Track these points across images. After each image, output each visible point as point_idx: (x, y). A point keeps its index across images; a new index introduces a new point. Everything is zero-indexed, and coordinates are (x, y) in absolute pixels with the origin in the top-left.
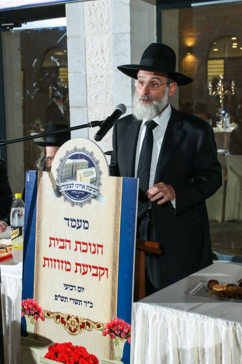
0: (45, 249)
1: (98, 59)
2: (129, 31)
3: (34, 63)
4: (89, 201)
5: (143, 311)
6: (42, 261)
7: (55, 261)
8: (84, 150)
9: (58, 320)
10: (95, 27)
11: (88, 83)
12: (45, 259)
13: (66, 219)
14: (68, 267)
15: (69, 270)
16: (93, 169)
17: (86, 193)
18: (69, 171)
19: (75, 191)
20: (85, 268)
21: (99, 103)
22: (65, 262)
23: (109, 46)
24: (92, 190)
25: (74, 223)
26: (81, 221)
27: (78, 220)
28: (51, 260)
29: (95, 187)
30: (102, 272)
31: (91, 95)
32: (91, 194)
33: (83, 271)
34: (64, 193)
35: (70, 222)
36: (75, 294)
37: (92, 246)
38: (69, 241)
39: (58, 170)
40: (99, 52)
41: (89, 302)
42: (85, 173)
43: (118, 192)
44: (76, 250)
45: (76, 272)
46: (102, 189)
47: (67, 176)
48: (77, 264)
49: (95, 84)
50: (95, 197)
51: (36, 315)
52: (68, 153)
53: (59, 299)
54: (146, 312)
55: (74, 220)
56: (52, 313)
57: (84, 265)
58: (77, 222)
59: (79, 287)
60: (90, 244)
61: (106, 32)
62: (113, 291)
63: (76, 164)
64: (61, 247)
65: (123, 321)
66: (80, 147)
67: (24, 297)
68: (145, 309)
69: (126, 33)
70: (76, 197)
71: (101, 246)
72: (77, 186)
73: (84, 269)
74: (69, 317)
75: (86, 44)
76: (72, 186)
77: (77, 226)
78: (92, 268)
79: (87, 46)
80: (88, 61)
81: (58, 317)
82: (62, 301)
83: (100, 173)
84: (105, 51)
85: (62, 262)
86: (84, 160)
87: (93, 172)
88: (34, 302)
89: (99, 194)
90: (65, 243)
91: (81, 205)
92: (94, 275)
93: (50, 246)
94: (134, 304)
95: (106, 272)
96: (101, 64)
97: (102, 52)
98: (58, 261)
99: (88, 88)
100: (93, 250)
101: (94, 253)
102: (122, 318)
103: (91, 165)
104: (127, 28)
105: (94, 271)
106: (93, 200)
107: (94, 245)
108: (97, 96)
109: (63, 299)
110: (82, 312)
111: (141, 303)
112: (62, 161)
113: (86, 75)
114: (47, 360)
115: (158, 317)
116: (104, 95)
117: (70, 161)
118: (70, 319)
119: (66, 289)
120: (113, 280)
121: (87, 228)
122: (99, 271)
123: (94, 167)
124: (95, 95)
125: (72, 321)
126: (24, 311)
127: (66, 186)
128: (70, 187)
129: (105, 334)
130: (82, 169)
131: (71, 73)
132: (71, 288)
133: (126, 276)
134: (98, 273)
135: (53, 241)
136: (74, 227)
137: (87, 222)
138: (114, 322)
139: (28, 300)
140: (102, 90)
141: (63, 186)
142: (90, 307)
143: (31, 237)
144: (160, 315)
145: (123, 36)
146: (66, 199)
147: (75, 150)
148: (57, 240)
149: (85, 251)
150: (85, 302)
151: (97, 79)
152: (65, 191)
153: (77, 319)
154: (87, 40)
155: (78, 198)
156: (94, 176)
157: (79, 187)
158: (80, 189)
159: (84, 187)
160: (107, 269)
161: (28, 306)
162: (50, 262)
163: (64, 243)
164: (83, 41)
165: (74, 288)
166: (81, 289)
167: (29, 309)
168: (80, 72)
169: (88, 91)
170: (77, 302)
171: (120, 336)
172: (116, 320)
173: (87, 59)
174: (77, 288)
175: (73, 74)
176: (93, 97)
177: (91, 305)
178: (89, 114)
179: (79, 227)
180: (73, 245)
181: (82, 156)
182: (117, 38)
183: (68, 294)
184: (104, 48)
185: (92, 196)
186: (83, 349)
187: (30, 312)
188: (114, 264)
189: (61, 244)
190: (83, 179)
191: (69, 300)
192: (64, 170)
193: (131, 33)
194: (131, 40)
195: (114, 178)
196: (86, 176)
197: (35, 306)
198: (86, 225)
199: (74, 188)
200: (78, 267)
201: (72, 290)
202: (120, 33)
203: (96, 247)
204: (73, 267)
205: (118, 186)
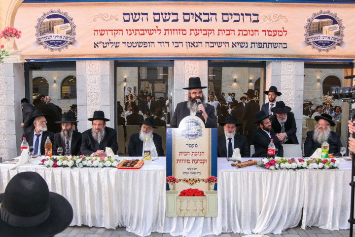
0: (177, 157)
4: (197, 137)
6: (176, 161)
7: (182, 160)
12: (178, 160)
13: (187, 145)
14: (189, 162)
17: (196, 135)
22: (187, 160)
24: (198, 133)
25: (191, 146)
27: (193, 145)
28: (180, 160)
29: (200, 132)
31: (89, 100)
35: (189, 145)
36: (193, 171)
37: (199, 153)
38: (189, 152)
41: (199, 172)
43: (209, 134)
44: (192, 155)
45: (193, 163)
46: (203, 133)
48: (193, 160)
50: (200, 136)
51: (174, 182)
53: (185, 174)
56: (182, 179)
62: (209, 167)
64: (185, 155)
65: (214, 177)
67: (167, 175)
71: (203, 152)
73: (196, 161)
79: (87, 80)
80: (87, 86)
81: (185, 180)
83: (201, 127)
87: (199, 127)
88: (173, 177)
89: (201, 134)
91: (194, 139)
92: (201, 163)
93: (180, 155)
101: (200, 155)
103: (197, 124)
105: (201, 161)
109: (187, 173)
110: (196, 177)
113: (86, 92)
114: (180, 197)
118: (191, 180)
119: (188, 169)
120: (209, 163)
121: (197, 147)
122: (203, 161)
123: (199, 125)
126: (167, 181)
128: (188, 133)
129: (206, 182)
131: (78, 91)
132: (190, 169)
135: (181, 153)
137: (196, 145)
139: (169, 176)
142: (200, 174)
146: (186, 137)
148: (183, 152)
149: (196, 155)
150: (197, 173)
152: (186, 135)
153: (194, 180)
155: (192, 137)
158: (193, 133)
160: (206, 160)
163: (186, 153)
164: (85, 77)
166: (195, 169)
167: (170, 180)
169: (87, 99)
170: (193, 173)
171: (213, 182)
172: (211, 177)
174: (193, 169)
179: (193, 147)
180: (191, 153)
181: (193, 122)
183: (189, 171)
184: (96, 81)
185: (198, 135)
186: (197, 190)
188: (209, 158)
191: (189, 173)
195: (207, 129)
196: (195, 129)
199: (190, 133)
202: (105, 75)
203: (201, 153)
204: (191, 161)
205: (209, 131)
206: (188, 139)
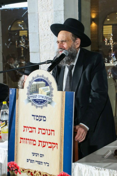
0: (21, 133)
1: (46, 25)
2: (63, 9)
3: (9, 28)
4: (46, 105)
5: (79, 168)
6: (19, 140)
7: (27, 139)
8: (43, 76)
9: (29, 173)
10: (44, 7)
11: (40, 39)
12: (21, 138)
13: (33, 115)
14: (34, 143)
15: (35, 145)
16: (48, 87)
17: (44, 101)
18: (34, 88)
19: (38, 99)
20: (44, 143)
21: (46, 50)
22: (33, 140)
23: (52, 18)
24: (48, 99)
25: (37, 118)
26: (42, 117)
27: (40, 116)
28: (25, 139)
29: (50, 97)
30: (54, 145)
31: (42, 46)
32: (47, 101)
33: (43, 145)
34: (32, 101)
35: (35, 117)
36: (39, 159)
37: (48, 130)
38: (35, 128)
39: (28, 88)
40: (46, 21)
41: (47, 163)
42: (43, 90)
43: (62, 100)
44: (39, 133)
45: (39, 145)
46: (54, 99)
47: (33, 91)
48: (39, 141)
49: (44, 39)
50: (49, 103)
51: (16, 171)
52: (33, 78)
53: (29, 161)
54: (80, 168)
55: (38, 116)
56: (26, 170)
57: (43, 142)
58: (39, 117)
59: (41, 154)
60: (47, 130)
61: (50, 10)
62: (61, 156)
63: (38, 84)
64: (30, 132)
65: (67, 174)
66: (40, 74)
67: (9, 160)
68: (79, 167)
69: (62, 10)
70: (39, 103)
71: (53, 131)
72: (39, 97)
74: (35, 172)
75: (39, 17)
76: (36, 97)
77: (39, 119)
78: (48, 143)
79: (39, 18)
80: (40, 26)
82: (31, 162)
83: (52, 89)
84: (49, 21)
85: (31, 140)
86: (43, 82)
87: (48, 89)
88: (15, 163)
89: (52, 101)
90: (33, 129)
91: (42, 107)
92: (49, 147)
93: (24, 131)
94: (73, 164)
95: (56, 145)
96: (48, 28)
97: (48, 21)
98: (29, 140)
99: (40, 42)
100: (49, 133)
101: (49, 134)
102: (66, 172)
103: (47, 85)
104: (62, 8)
105: (50, 145)
106: (49, 105)
107: (49, 130)
108: (45, 46)
109: (32, 161)
110: (43, 169)
111: (77, 163)
112: (30, 82)
113: (39, 34)
115: (87, 171)
116: (49, 45)
117: (35, 83)
118: (36, 173)
119: (34, 155)
120: (61, 150)
121: (45, 121)
122: (52, 145)
123: (49, 86)
124: (44, 45)
125: (37, 174)
126: (9, 168)
127: (33, 97)
128: (35, 97)
130: (42, 87)
131: (31, 33)
132: (36, 155)
133: (68, 148)
134: (52, 146)
135: (25, 128)
136: (38, 120)
137: (45, 117)
138: (61, 174)
139: (11, 162)
140: (48, 43)
141: (31, 97)
142: (48, 166)
143: (13, 126)
144: (89, 170)
145: (60, 12)
146: (33, 104)
147: (38, 76)
148: (28, 127)
149: (44, 134)
150: (44, 163)
151: (45, 36)
152: (32, 100)
153: (40, 173)
154: (39, 15)
155: (40, 103)
156: (49, 91)
157: (40, 97)
158: (41, 98)
159: (43, 97)
160: (57, 144)
161: (11, 166)
162: (24, 140)
164: (37, 15)
165: (38, 155)
166: (42, 155)
167: (12, 167)
168: (36, 33)
169: (40, 43)
170: (40, 163)
172: (62, 173)
173: (39, 25)
174: (40, 155)
175: (31, 34)
176: (42, 47)
177: (48, 165)
178: (41, 56)
179: (40, 120)
180: (37, 130)
181: (41, 80)
182: (56, 13)
183: (34, 158)
184: (49, 19)
185: (48, 102)
187: (12, 169)
188: (61, 141)
189: (30, 130)
190: (42, 93)
191: (35, 162)
192: (32, 88)
193: (64, 10)
194: (64, 14)
196: (44, 91)
197: (16, 166)
198: (45, 119)
199: (37, 98)
200: (40, 143)
201: (37, 156)
202: (58, 11)
203: (51, 131)
204: (37, 143)
205: (62, 96)
206: (34, 107)
